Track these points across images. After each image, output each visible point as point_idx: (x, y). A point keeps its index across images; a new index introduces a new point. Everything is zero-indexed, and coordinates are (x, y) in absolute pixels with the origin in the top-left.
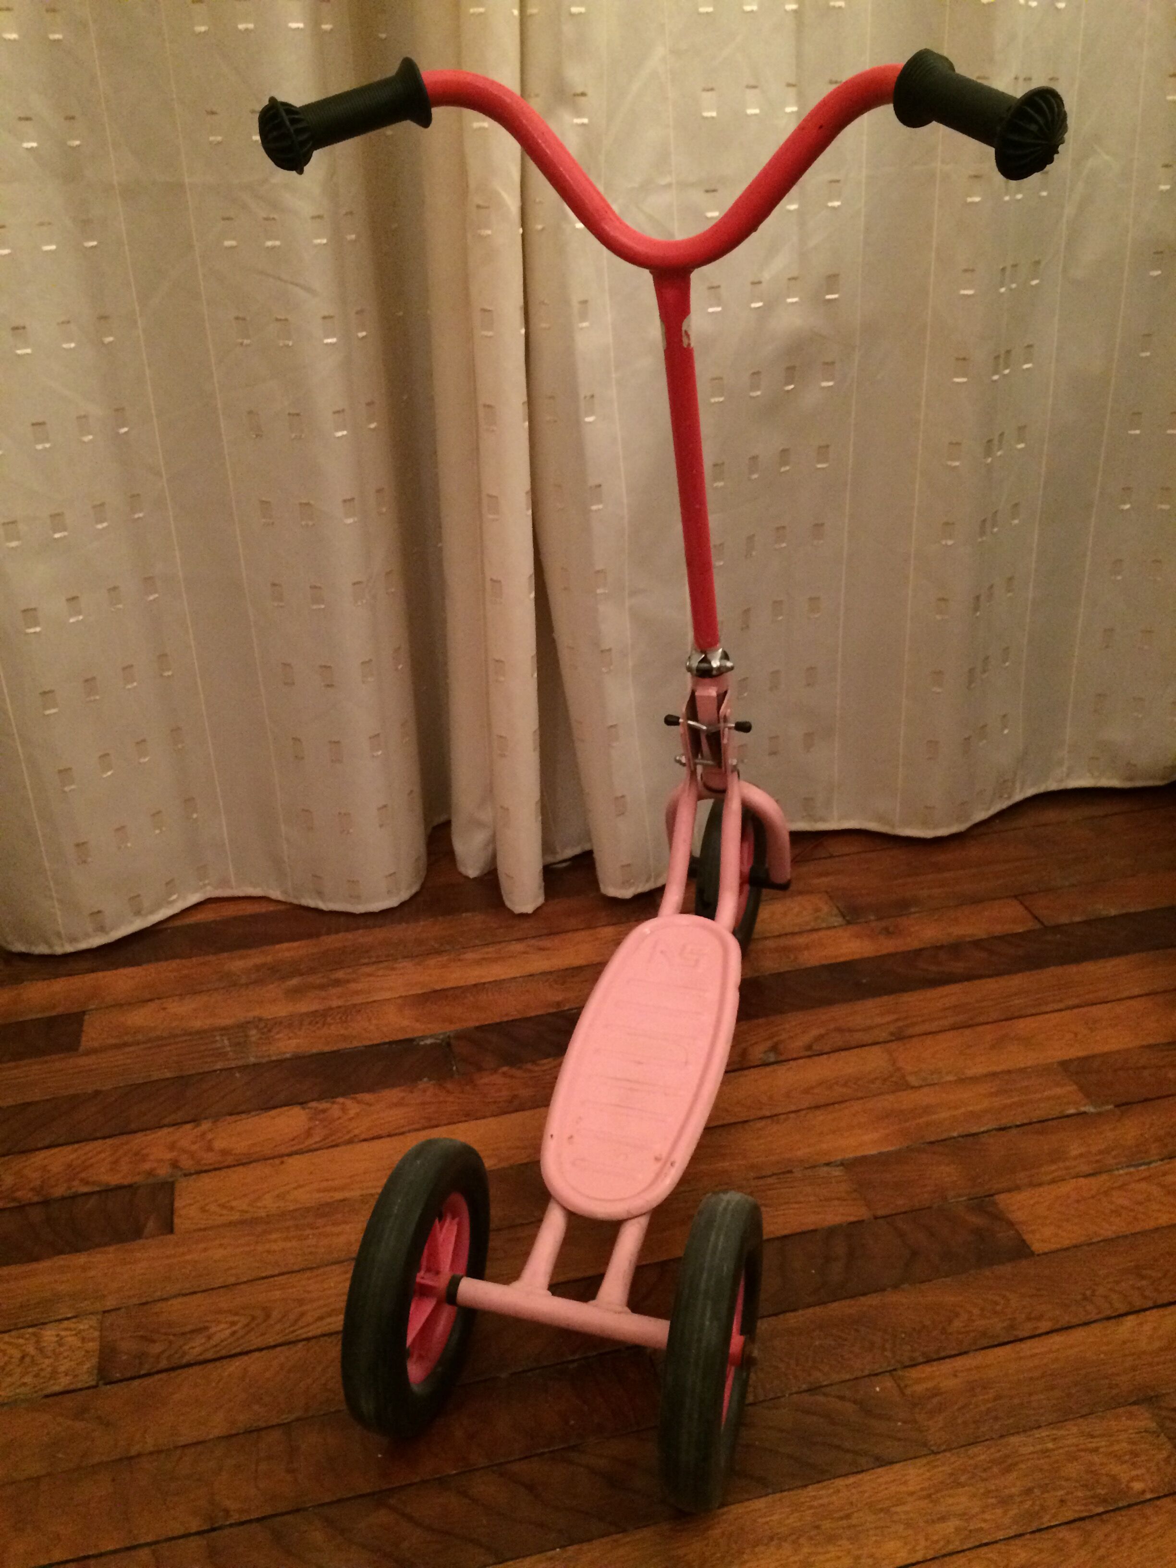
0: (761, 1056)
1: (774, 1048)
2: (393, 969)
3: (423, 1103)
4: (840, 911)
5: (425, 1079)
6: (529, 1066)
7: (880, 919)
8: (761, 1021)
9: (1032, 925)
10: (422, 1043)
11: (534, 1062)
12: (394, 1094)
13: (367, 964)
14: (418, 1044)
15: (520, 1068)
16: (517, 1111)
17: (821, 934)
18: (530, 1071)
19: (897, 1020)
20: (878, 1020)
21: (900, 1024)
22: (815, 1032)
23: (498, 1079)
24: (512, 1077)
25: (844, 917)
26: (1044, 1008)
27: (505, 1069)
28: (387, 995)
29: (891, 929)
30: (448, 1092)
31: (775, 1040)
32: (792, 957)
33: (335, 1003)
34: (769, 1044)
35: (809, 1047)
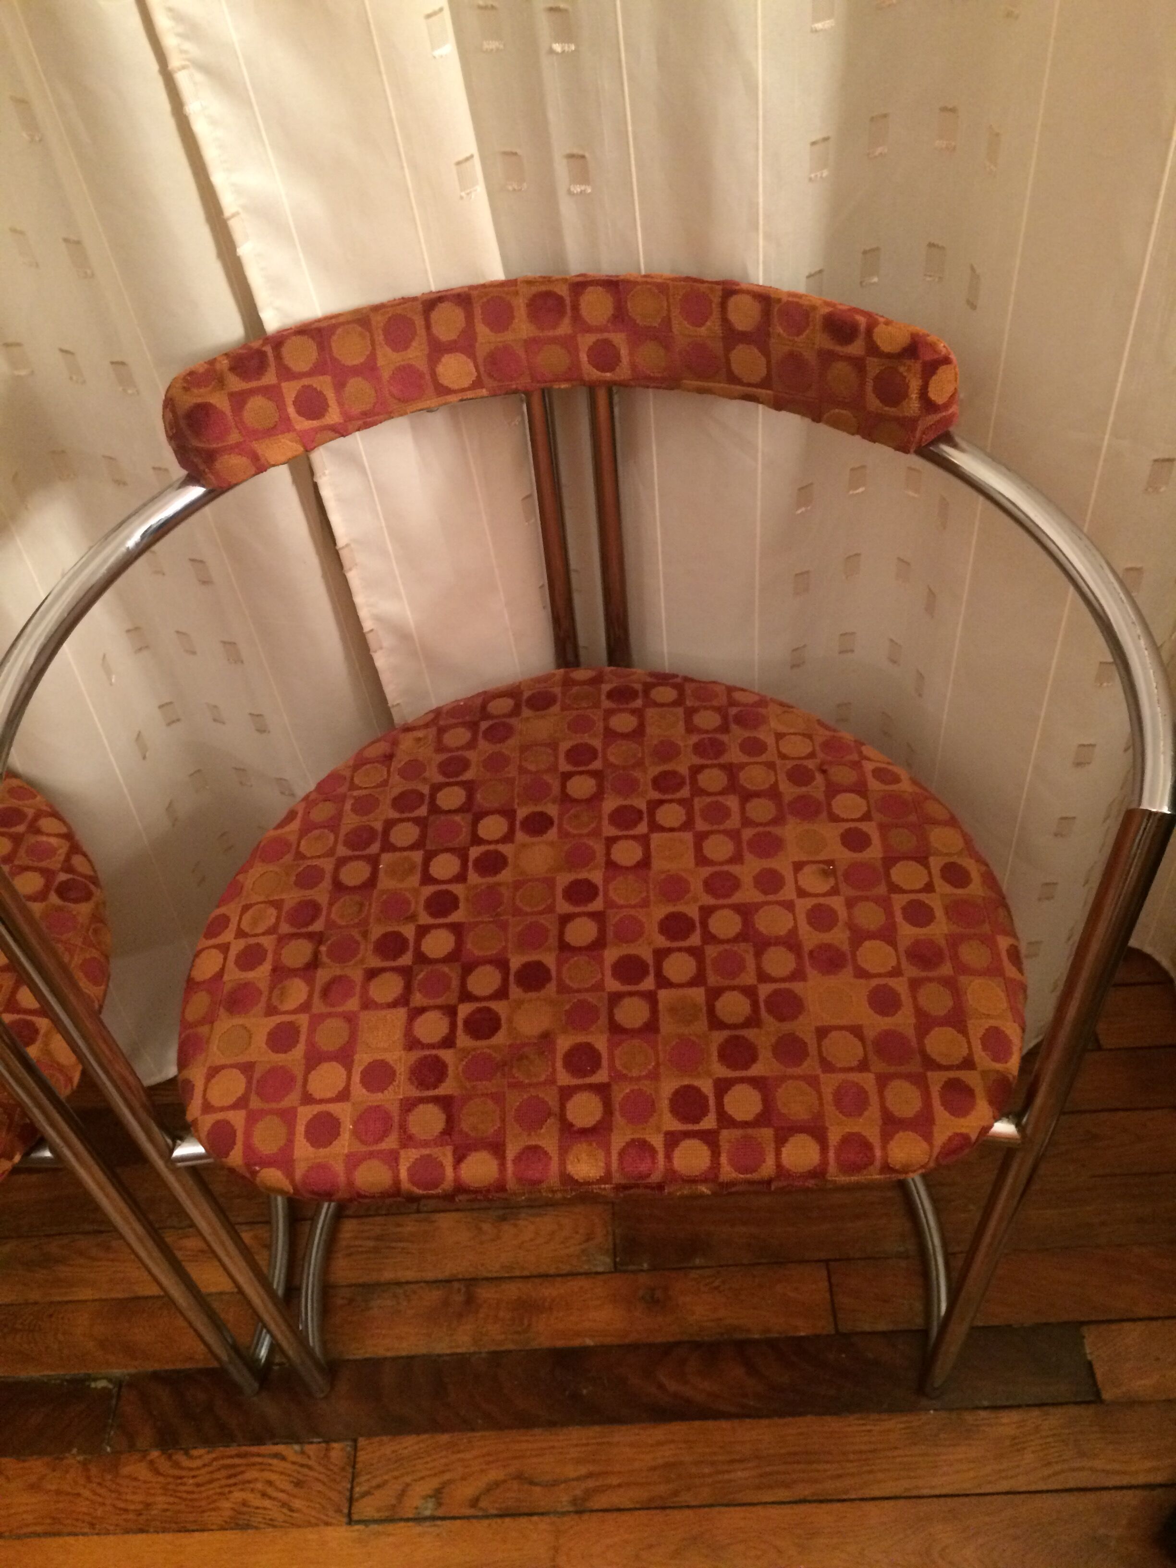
0: (418, 1502)
1: (437, 1495)
2: (108, 1249)
3: (58, 1492)
4: (615, 1245)
5: (75, 1451)
6: (180, 1457)
7: (653, 1268)
8: (445, 1438)
9: (824, 1326)
10: (93, 1385)
11: (187, 1453)
12: (37, 1466)
13: (87, 1233)
14: (89, 1386)
15: (170, 1457)
16: (142, 1531)
17: (575, 1284)
18: (177, 1465)
19: (590, 1475)
20: (571, 1471)
21: (591, 1483)
22: (495, 1474)
23: (141, 1470)
24: (157, 1472)
25: (615, 1256)
26: (768, 1497)
27: (155, 1454)
28: (86, 1294)
29: (659, 1294)
30: (89, 1479)
31: (447, 1476)
32: (526, 1322)
33: (35, 1295)
34: (435, 1483)
35: (474, 1502)
